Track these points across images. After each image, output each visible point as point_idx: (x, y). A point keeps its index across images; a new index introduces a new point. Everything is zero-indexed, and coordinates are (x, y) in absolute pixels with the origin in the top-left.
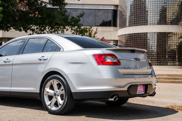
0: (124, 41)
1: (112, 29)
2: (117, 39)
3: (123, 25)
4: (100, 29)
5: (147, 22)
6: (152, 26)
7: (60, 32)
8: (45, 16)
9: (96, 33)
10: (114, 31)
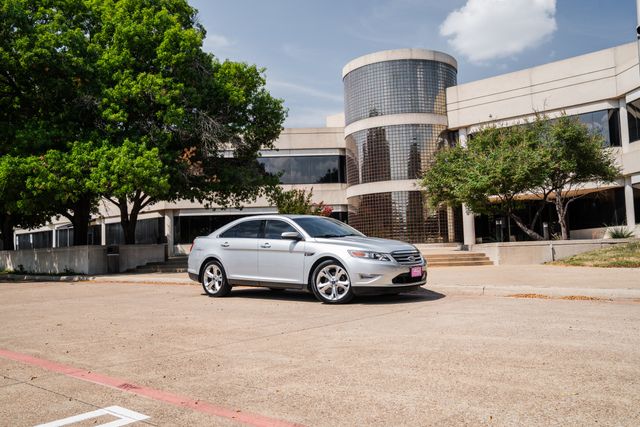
0: (356, 205)
1: (338, 186)
2: (346, 202)
3: (355, 182)
4: (318, 187)
5: (389, 176)
6: (397, 182)
7: (250, 199)
8: (227, 179)
9: (310, 195)
10: (342, 189)
